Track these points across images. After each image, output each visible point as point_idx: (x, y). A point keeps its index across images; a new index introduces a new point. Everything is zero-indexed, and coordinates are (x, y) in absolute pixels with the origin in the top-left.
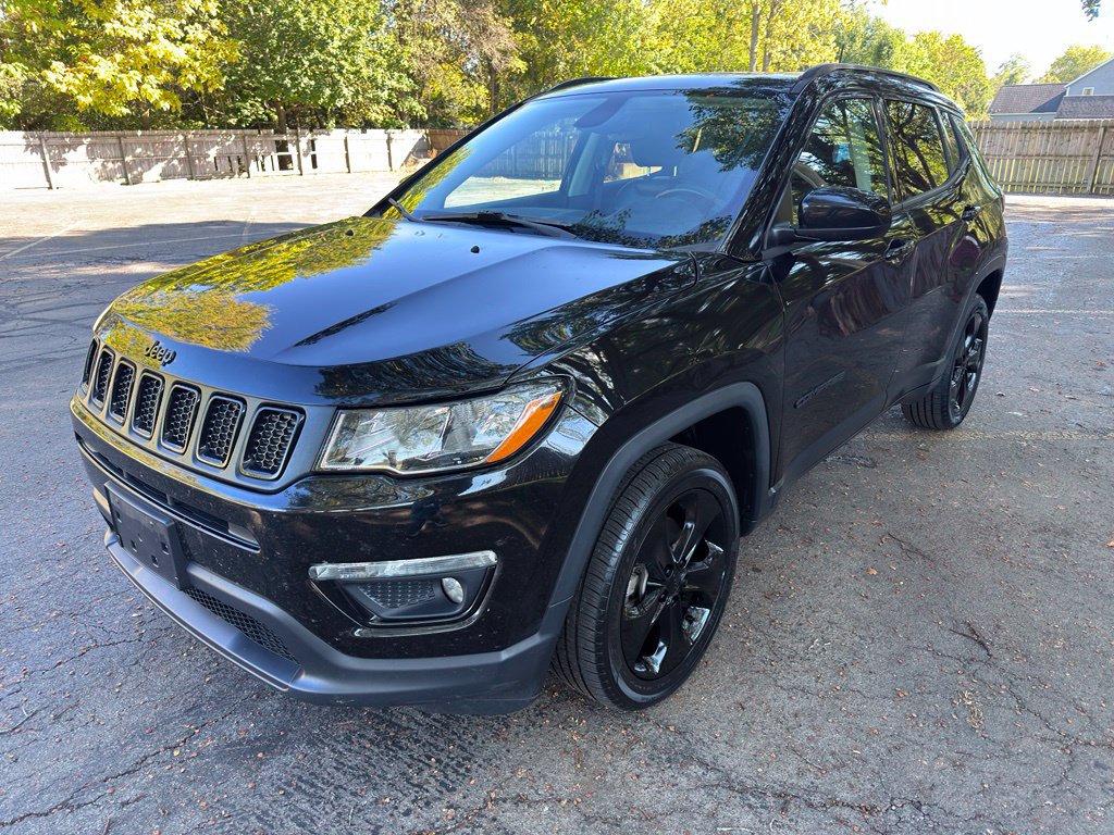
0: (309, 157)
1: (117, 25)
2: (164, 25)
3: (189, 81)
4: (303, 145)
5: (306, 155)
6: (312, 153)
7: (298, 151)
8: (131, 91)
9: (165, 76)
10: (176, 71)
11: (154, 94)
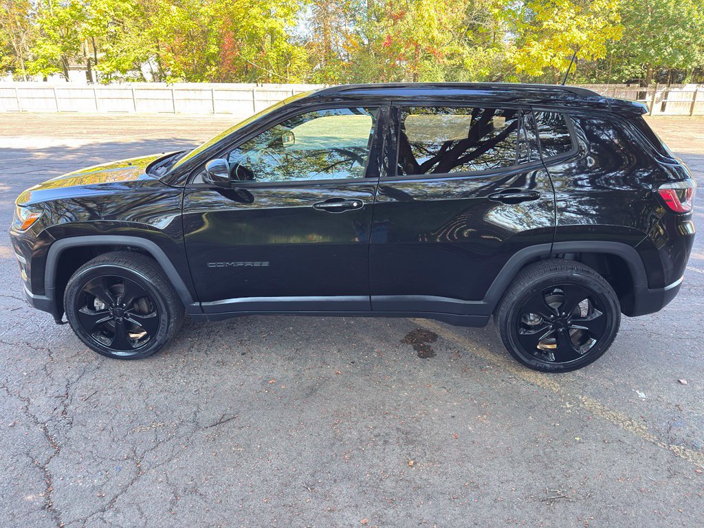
0: (661, 103)
1: (551, 22)
2: (579, 20)
3: (583, 54)
4: (658, 95)
5: (657, 102)
6: (664, 100)
7: (653, 99)
8: (546, 61)
9: (570, 51)
10: (577, 47)
11: (558, 62)
